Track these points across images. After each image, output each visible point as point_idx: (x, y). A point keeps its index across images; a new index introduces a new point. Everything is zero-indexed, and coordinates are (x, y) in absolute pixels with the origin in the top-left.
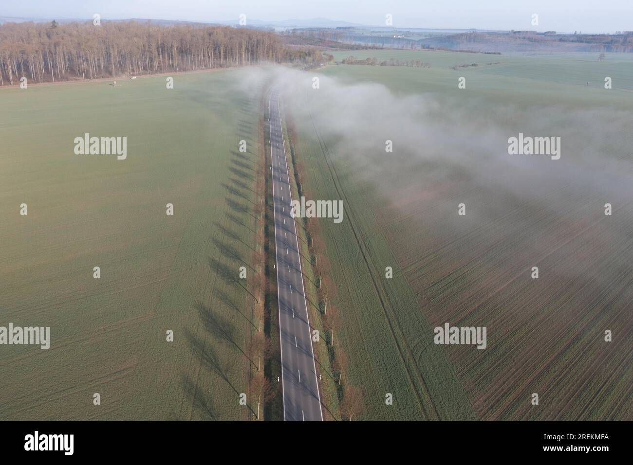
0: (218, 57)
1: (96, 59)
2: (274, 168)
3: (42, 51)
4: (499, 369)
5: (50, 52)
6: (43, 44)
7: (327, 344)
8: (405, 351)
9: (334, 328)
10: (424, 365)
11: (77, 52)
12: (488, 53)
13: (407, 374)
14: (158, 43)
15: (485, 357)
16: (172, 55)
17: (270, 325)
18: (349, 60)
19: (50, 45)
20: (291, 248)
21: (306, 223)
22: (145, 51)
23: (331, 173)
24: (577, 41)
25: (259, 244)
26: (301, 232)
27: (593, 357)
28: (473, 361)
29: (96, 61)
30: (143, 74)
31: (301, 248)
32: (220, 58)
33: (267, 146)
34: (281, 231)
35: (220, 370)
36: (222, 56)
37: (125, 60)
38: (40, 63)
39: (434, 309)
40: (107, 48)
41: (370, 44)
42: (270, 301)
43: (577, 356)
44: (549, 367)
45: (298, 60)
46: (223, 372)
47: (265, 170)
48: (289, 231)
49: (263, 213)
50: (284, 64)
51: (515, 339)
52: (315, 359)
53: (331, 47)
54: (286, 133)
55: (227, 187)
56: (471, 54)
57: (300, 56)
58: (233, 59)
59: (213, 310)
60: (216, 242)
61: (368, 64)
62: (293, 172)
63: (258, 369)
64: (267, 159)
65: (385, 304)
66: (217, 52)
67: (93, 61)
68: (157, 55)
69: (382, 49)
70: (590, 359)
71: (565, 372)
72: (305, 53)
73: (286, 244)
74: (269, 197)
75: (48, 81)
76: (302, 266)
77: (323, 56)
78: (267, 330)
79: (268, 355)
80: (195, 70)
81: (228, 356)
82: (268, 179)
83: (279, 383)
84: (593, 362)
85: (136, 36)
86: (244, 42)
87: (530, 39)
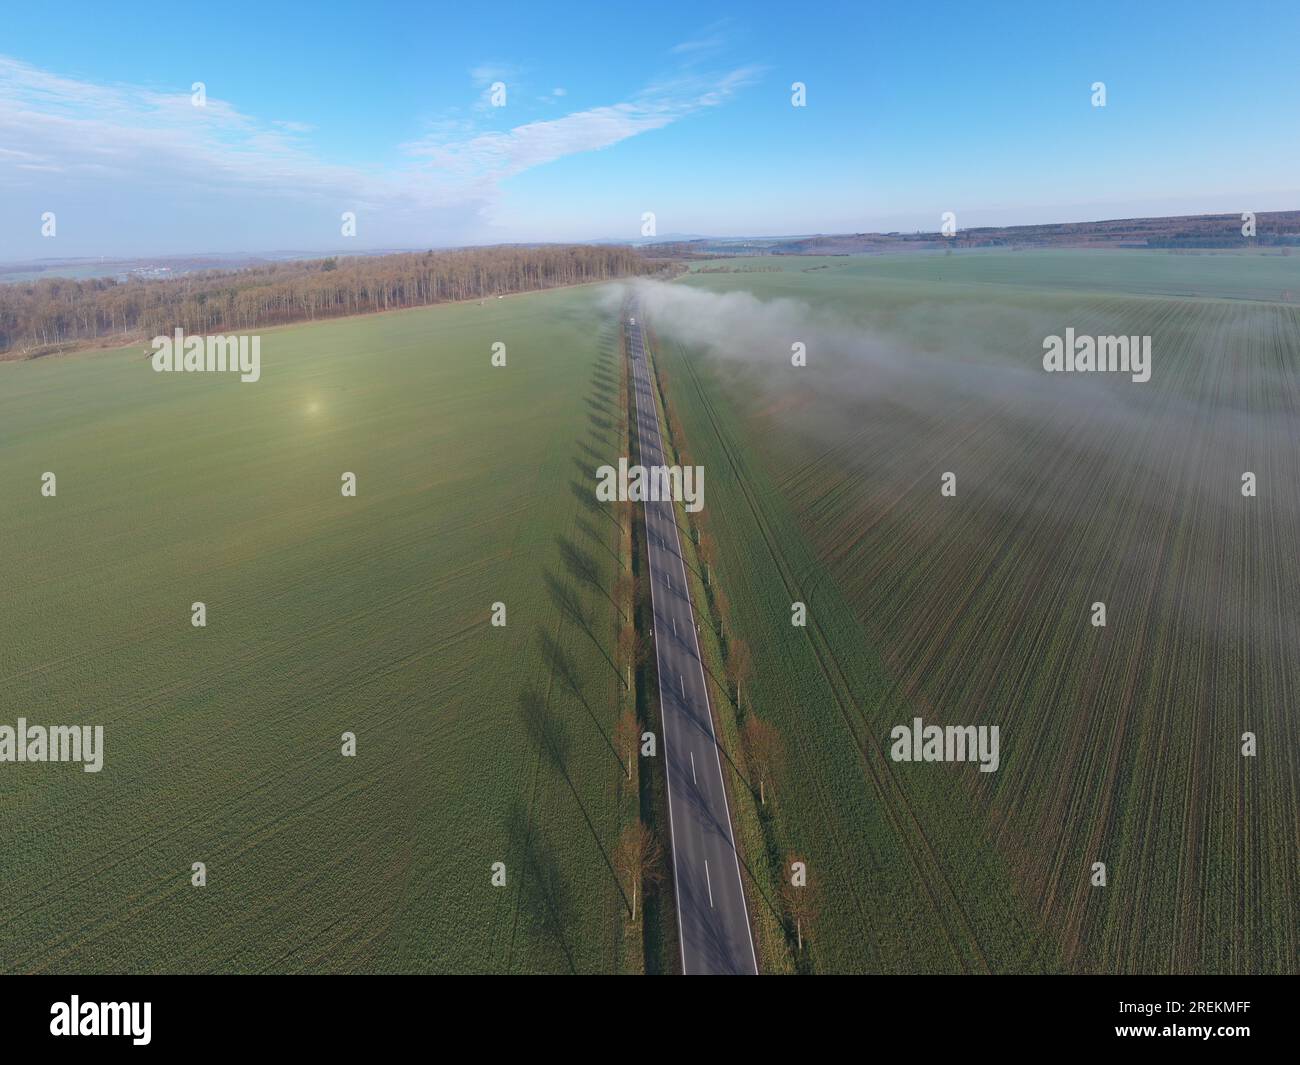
0: (580, 274)
1: (466, 282)
2: (637, 380)
3: (417, 278)
5: (425, 278)
6: (419, 272)
7: (704, 583)
9: (710, 561)
10: (817, 608)
11: (449, 277)
12: (836, 256)
14: (524, 264)
16: (537, 274)
18: (705, 270)
19: (425, 272)
21: (672, 437)
22: (512, 272)
26: (667, 448)
30: (509, 293)
32: (582, 274)
33: (629, 357)
34: (646, 448)
35: (583, 623)
36: (584, 273)
37: (493, 281)
38: (414, 289)
40: (477, 271)
41: (723, 254)
42: (637, 531)
43: (998, 590)
44: (968, 605)
45: (656, 272)
46: (587, 624)
47: (628, 382)
49: (627, 429)
51: (920, 570)
52: (691, 604)
53: (687, 258)
55: (590, 402)
56: (820, 257)
57: (657, 269)
58: (594, 275)
59: (576, 544)
60: (579, 463)
61: (722, 272)
62: (656, 382)
63: (627, 620)
64: (630, 370)
66: (579, 268)
67: (463, 284)
68: (523, 275)
69: (734, 257)
71: (989, 613)
72: (662, 265)
74: (632, 410)
75: (420, 305)
77: (679, 267)
78: (635, 567)
79: (637, 600)
80: (558, 287)
81: (593, 603)
82: (631, 391)
85: (505, 259)
86: (604, 259)
87: (875, 241)
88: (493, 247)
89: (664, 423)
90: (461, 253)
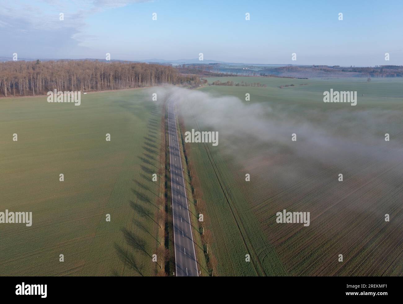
0: (138, 81)
1: (62, 82)
2: (171, 147)
3: (28, 77)
4: (313, 267)
5: (33, 78)
6: (29, 73)
7: (204, 253)
8: (254, 256)
9: (208, 243)
10: (266, 265)
11: (50, 78)
12: (300, 78)
13: (255, 270)
14: (101, 73)
15: (304, 260)
16: (109, 80)
17: (168, 241)
18: (217, 83)
19: (33, 74)
20: (182, 195)
21: (191, 180)
22: (93, 77)
23: (206, 150)
24: (353, 71)
25: (162, 192)
26: (188, 186)
27: (373, 260)
28: (297, 263)
29: (62, 83)
30: (91, 91)
31: (188, 195)
32: (139, 81)
33: (167, 134)
34: (175, 185)
35: (137, 268)
36: (140, 81)
37: (81, 83)
38: (26, 84)
39: (272, 231)
40: (69, 76)
41: (229, 73)
42: (168, 227)
43: (363, 259)
44: (345, 266)
45: (186, 83)
46: (139, 269)
47: (165, 148)
48: (180, 185)
49: (164, 174)
50: (177, 85)
51: (323, 250)
52: (197, 262)
53: (206, 75)
54: (178, 126)
55: (142, 159)
56: (290, 79)
57: (187, 80)
58: (147, 82)
59: (133, 232)
60: (135, 191)
61: (228, 85)
62: (183, 150)
63: (161, 268)
64: (167, 142)
65: (241, 229)
66: (137, 78)
67: (60, 84)
68: (100, 80)
69: (236, 76)
70: (372, 261)
71: (356, 269)
72: (190, 78)
73: (178, 193)
74: (167, 165)
75: (30, 95)
76: (188, 206)
77: (201, 80)
78: (166, 244)
79: (167, 259)
80: (123, 88)
81: (142, 259)
82: (167, 153)
83: (174, 275)
84: (374, 263)
85: (88, 68)
86: (153, 72)
87: (324, 70)
88: (81, 60)
89: (186, 172)
90: (59, 63)
